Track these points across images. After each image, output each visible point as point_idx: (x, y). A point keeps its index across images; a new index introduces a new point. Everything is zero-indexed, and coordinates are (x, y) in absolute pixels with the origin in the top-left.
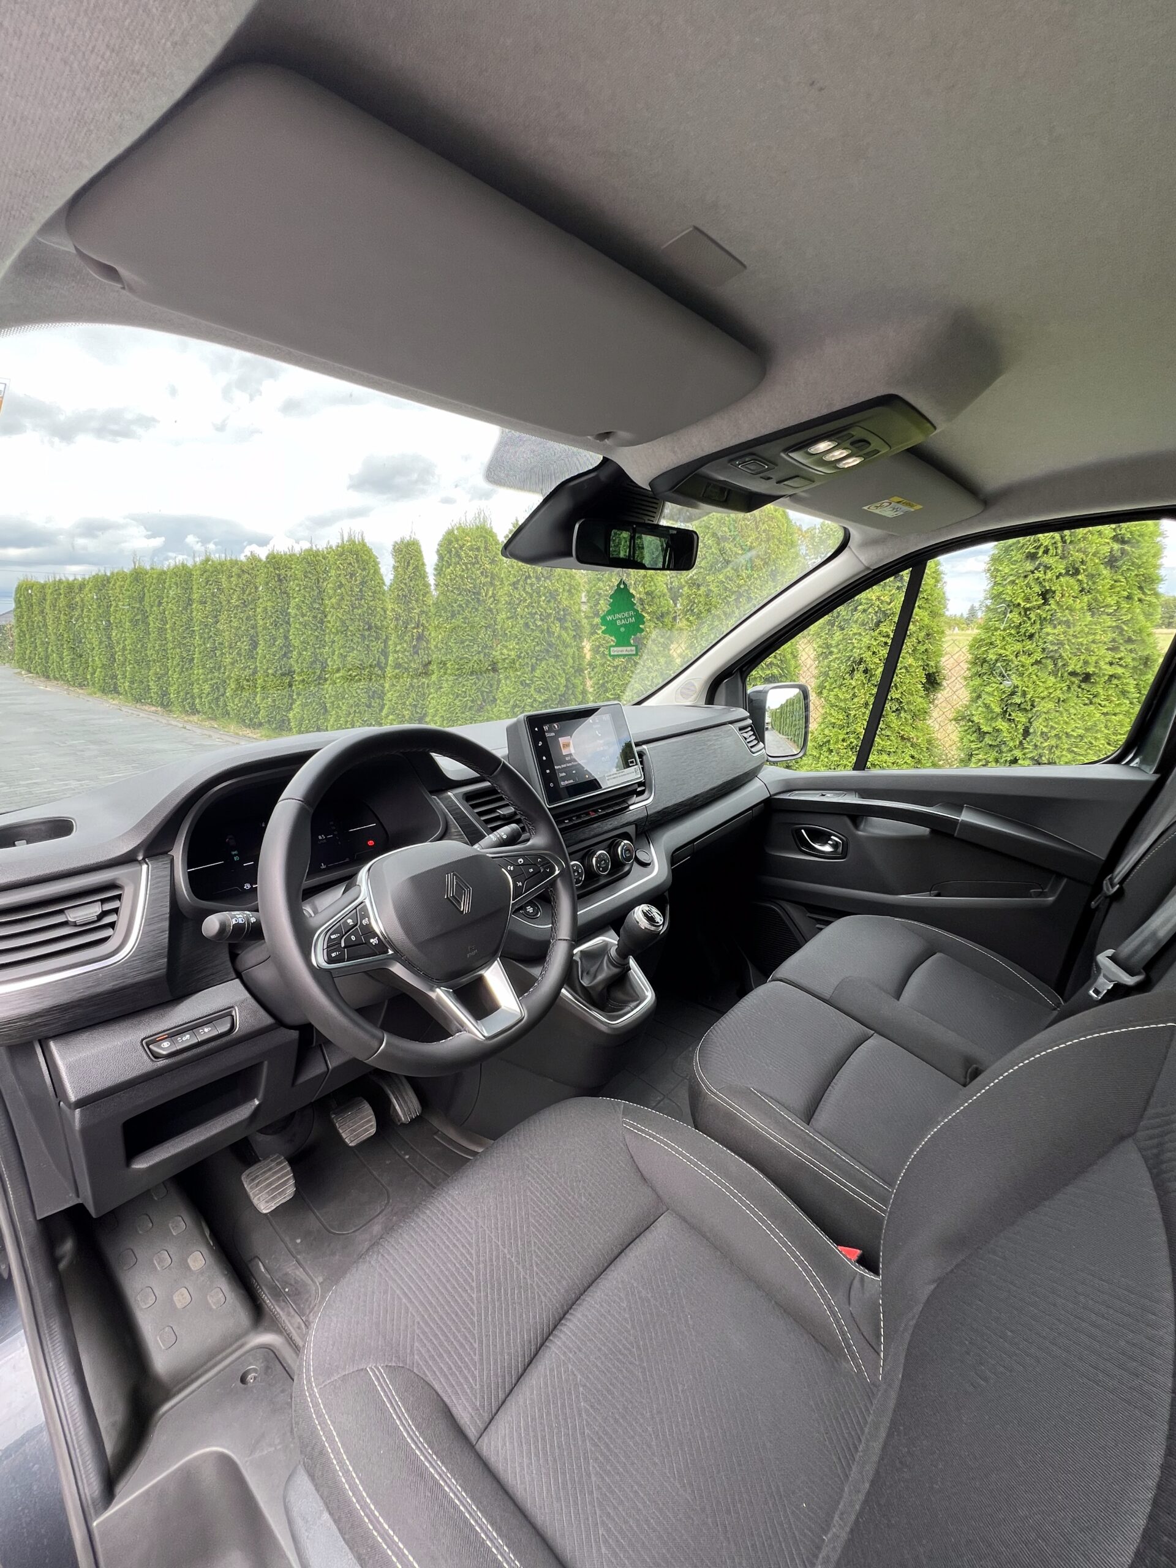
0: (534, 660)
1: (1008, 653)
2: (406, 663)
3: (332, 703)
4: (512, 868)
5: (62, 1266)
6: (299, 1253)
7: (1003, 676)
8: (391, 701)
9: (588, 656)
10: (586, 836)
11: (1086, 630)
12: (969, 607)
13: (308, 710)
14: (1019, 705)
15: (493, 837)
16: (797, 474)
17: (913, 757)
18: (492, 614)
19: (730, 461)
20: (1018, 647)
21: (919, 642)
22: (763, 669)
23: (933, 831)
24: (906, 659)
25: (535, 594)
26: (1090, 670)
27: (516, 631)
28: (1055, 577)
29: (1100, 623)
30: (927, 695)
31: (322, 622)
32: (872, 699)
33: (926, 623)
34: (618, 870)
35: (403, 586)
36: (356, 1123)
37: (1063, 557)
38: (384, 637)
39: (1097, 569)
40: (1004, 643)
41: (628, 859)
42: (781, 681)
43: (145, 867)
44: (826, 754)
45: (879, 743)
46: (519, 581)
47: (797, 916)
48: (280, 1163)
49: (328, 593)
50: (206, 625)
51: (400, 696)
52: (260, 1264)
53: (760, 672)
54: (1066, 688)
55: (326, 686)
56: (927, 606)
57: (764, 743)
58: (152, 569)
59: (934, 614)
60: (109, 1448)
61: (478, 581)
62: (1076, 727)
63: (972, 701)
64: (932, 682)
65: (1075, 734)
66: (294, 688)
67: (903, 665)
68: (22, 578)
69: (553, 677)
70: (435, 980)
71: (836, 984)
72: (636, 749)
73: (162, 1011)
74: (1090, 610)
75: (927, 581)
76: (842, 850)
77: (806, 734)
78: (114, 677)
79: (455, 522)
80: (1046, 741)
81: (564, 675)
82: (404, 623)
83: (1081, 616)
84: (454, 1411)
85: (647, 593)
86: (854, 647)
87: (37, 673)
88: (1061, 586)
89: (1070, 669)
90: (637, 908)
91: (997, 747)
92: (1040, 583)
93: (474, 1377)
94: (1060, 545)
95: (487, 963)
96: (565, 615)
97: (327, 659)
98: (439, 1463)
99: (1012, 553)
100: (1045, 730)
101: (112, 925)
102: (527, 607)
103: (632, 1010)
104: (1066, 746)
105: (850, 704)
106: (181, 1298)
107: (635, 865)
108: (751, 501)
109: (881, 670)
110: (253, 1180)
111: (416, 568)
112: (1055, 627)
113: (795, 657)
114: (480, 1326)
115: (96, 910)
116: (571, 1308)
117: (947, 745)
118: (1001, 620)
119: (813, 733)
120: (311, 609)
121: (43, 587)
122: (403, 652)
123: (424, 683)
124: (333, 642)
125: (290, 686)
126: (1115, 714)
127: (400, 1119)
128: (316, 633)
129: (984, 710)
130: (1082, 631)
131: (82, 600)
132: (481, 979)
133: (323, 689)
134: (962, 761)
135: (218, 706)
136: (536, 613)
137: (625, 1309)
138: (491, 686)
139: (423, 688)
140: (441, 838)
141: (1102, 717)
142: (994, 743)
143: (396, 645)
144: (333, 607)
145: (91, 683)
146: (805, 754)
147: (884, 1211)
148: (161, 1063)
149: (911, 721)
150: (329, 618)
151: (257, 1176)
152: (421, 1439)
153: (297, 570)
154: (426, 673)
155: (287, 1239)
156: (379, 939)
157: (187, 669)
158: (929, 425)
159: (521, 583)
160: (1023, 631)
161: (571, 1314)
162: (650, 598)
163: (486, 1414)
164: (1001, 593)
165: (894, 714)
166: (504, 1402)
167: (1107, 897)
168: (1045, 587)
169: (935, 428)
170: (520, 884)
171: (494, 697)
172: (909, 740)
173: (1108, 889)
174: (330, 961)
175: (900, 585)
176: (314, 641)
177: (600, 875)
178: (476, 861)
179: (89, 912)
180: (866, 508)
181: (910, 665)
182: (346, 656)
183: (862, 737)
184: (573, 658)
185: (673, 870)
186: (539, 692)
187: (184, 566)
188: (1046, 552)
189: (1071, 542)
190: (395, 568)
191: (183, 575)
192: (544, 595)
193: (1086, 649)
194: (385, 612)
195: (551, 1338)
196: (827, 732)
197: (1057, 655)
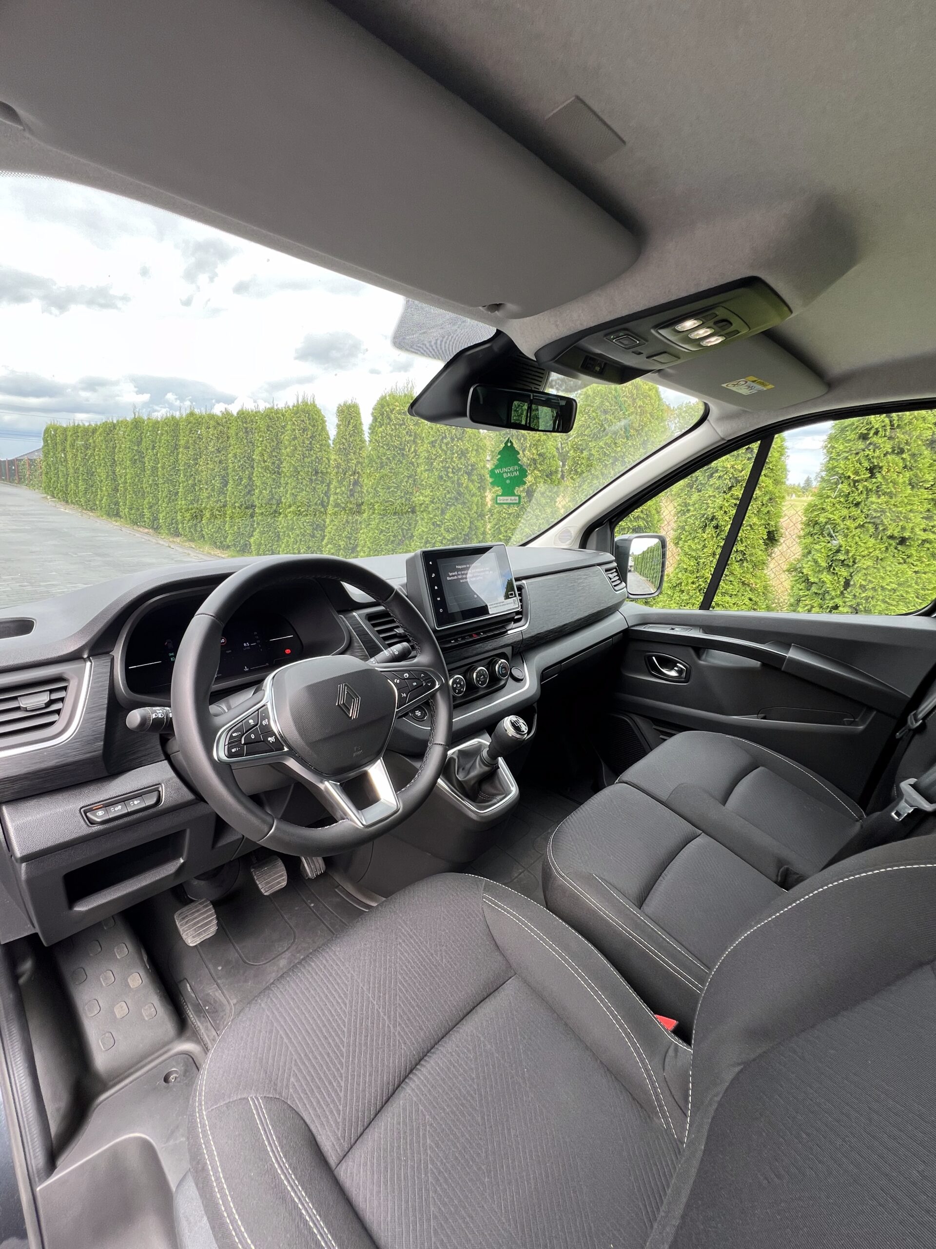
0: (443, 505)
1: (835, 517)
2: (343, 503)
3: (284, 532)
4: (398, 681)
5: (22, 981)
6: (219, 978)
7: (831, 536)
8: (330, 533)
9: (489, 504)
10: (470, 654)
11: (906, 501)
12: (805, 478)
13: (265, 537)
14: (843, 561)
15: (386, 653)
16: (665, 350)
17: (750, 599)
18: (414, 466)
19: (606, 335)
20: (845, 512)
21: (763, 505)
22: (631, 521)
23: (763, 665)
24: (751, 518)
25: (449, 452)
26: (907, 534)
27: (431, 481)
28: (882, 455)
29: (918, 496)
30: (766, 550)
31: (279, 467)
32: (719, 551)
33: (770, 489)
34: (494, 684)
35: (344, 441)
36: (271, 876)
37: (890, 438)
38: (328, 482)
39: (919, 450)
40: (833, 509)
41: (504, 675)
42: (646, 532)
43: (88, 664)
44: (678, 594)
45: (723, 587)
46: (436, 440)
47: (644, 727)
48: (206, 906)
49: (285, 444)
50: (189, 466)
51: (337, 529)
52: (188, 985)
53: (629, 524)
54: (884, 549)
55: (280, 519)
56: (772, 475)
57: (626, 583)
58: (149, 419)
59: (777, 482)
60: (54, 1129)
61: (404, 439)
62: (890, 582)
63: (804, 556)
64: (772, 538)
65: (889, 588)
66: (255, 518)
67: (748, 523)
68: (49, 423)
69: (460, 520)
70: (323, 775)
71: (672, 789)
72: (515, 584)
73: (99, 785)
74: (910, 484)
75: (773, 454)
76: (686, 676)
77: (662, 576)
78: (117, 504)
79: (387, 390)
80: (864, 592)
81: (469, 519)
82: (343, 471)
83: (903, 488)
84: (318, 1138)
85: (540, 455)
86: (709, 507)
87: (59, 498)
88: (888, 463)
89: (889, 533)
90: (506, 718)
91: (823, 596)
92: (869, 459)
93: (338, 1111)
94: (888, 428)
95: (372, 761)
96: (472, 469)
97: (281, 497)
98: (300, 1187)
99: (847, 433)
100: (864, 583)
101: (58, 712)
102: (442, 462)
103: (498, 802)
104: (881, 597)
105: (700, 554)
106: (120, 1010)
107: (510, 680)
108: (624, 374)
109: (729, 526)
110: (183, 919)
111: (355, 426)
112: (879, 497)
113: (658, 512)
114: (347, 1067)
115: (45, 698)
116: (426, 1055)
117: (779, 591)
118: (833, 490)
119: (668, 576)
120: (271, 457)
121: (65, 430)
122: (341, 495)
123: (357, 520)
124: (287, 484)
125: (252, 516)
126: (925, 573)
127: (307, 875)
128: (274, 476)
129: (813, 564)
130: (903, 502)
131: (94, 442)
132: (365, 776)
133: (277, 521)
134: (792, 605)
135: (196, 530)
136: (449, 468)
137: (471, 1060)
138: (410, 525)
139: (357, 524)
140: (343, 653)
141: (914, 574)
142: (819, 592)
143: (336, 488)
144: (287, 455)
145: (99, 508)
146: (661, 593)
147: (700, 989)
148: (96, 828)
149: (751, 570)
150: (284, 464)
151: (187, 916)
152: (287, 1165)
153: (262, 425)
154: (358, 512)
155: (210, 966)
156: (276, 738)
157: (173, 500)
158: (786, 309)
159: (438, 442)
160: (851, 499)
161: (426, 1061)
162: (541, 459)
163: (346, 1145)
164: (835, 467)
165: (737, 564)
166: (361, 1134)
167: (910, 730)
168: (873, 463)
169: (791, 312)
170: (405, 695)
171: (412, 534)
172: (749, 585)
173: (912, 723)
174: (230, 755)
175: (750, 456)
176: (271, 482)
177: (478, 688)
178: (368, 674)
179: (38, 700)
180: (724, 385)
181: (754, 524)
182: (296, 496)
183: (709, 581)
184: (477, 505)
185: (541, 685)
186: (448, 531)
187: (173, 417)
188: (876, 433)
189: (898, 426)
190: (338, 426)
191: (173, 426)
192: (457, 452)
193: (905, 517)
194: (329, 461)
195: (407, 1080)
196: (680, 575)
197: (878, 521)
